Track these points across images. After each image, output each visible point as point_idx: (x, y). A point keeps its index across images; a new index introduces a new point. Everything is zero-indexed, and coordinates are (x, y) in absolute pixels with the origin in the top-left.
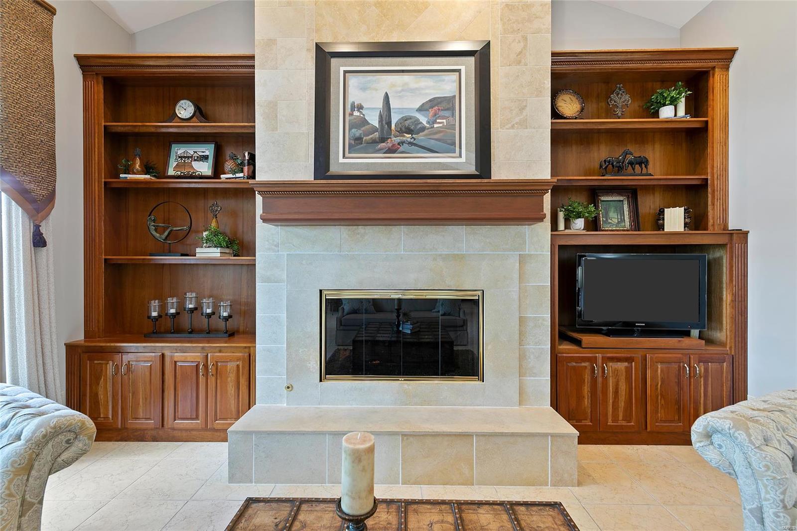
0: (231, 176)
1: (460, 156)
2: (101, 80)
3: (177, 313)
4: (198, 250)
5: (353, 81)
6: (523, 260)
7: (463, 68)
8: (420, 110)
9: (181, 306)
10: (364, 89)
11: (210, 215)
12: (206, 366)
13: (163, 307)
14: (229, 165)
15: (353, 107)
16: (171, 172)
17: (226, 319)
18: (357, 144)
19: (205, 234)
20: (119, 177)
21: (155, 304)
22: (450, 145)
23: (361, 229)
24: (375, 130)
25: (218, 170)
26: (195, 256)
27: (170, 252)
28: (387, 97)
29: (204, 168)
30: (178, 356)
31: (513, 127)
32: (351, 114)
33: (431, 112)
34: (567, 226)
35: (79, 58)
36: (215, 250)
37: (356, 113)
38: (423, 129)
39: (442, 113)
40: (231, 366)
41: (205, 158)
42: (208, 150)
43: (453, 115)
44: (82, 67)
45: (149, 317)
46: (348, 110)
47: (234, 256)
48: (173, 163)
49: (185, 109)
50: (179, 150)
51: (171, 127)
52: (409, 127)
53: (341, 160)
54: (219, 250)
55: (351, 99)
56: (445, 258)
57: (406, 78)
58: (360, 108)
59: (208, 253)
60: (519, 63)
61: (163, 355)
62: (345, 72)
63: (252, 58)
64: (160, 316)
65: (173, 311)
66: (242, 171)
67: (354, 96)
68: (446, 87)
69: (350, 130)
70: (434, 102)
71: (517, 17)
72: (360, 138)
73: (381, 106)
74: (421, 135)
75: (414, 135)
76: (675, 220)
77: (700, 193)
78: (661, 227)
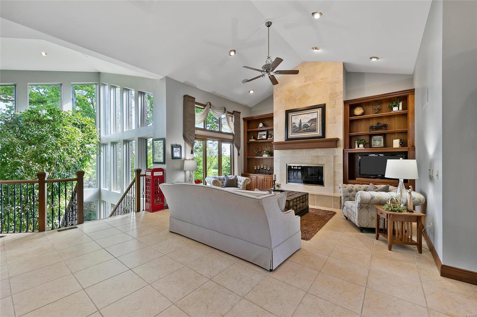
0: (269, 139)
1: (317, 132)
2: (246, 121)
3: (259, 169)
4: (263, 155)
5: (293, 117)
6: (335, 157)
7: (319, 111)
8: (308, 122)
9: (260, 167)
10: (295, 119)
11: (266, 147)
12: (265, 179)
13: (257, 168)
14: (269, 136)
16: (258, 139)
17: (269, 170)
18: (294, 132)
19: (265, 151)
20: (249, 141)
21: (255, 167)
22: (315, 130)
23: (295, 150)
24: (298, 128)
25: (267, 137)
26: (263, 156)
27: (258, 156)
28: (301, 120)
29: (264, 137)
30: (260, 177)
31: (332, 124)
32: (293, 125)
33: (311, 122)
34: (358, 147)
35: (243, 118)
36: (266, 155)
37: (294, 125)
38: (309, 126)
39: (313, 122)
40: (269, 180)
41: (265, 134)
42: (265, 133)
43: (316, 123)
44: (243, 119)
45: (254, 169)
46: (292, 124)
47: (271, 156)
48: (259, 137)
49: (261, 125)
50: (260, 133)
51: (258, 129)
52: (306, 126)
53: (290, 135)
54: (267, 155)
56: (314, 156)
57: (305, 115)
58: (295, 123)
59: (265, 156)
60: (334, 107)
61: (257, 177)
62: (291, 116)
63: (273, 113)
64: (256, 169)
65: (259, 168)
66: (272, 137)
67: (293, 121)
68: (314, 116)
69: (292, 128)
70: (312, 120)
71: (333, 96)
72: (295, 130)
73: (299, 122)
74: (308, 128)
75: (307, 128)
76: (396, 143)
77: (404, 135)
78: (393, 146)
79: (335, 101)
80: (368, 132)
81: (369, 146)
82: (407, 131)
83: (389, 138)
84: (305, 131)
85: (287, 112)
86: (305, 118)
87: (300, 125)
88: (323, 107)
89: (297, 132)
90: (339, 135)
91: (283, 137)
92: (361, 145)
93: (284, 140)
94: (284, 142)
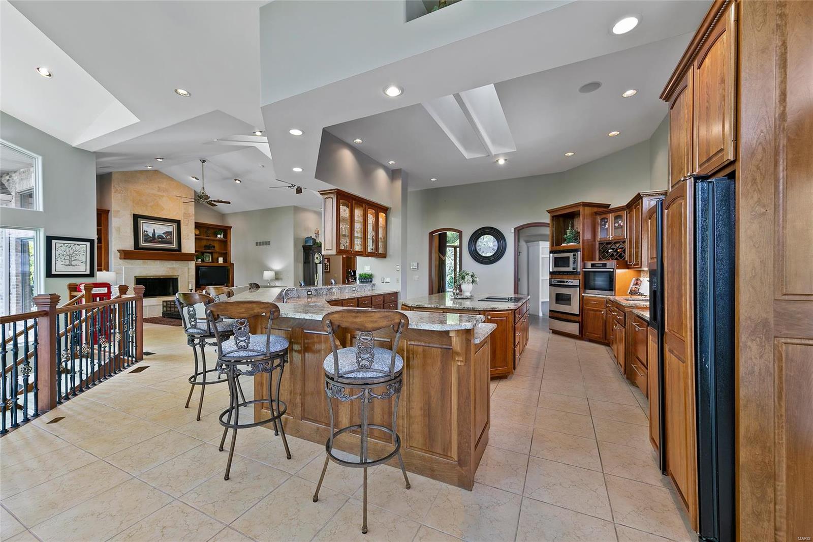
5: (144, 225)
6: (189, 269)
8: (163, 234)
15: (145, 231)
22: (171, 243)
23: (147, 261)
28: (154, 230)
31: (186, 240)
32: (145, 233)
33: (166, 235)
34: (198, 261)
38: (164, 238)
39: (169, 235)
43: (172, 236)
46: (143, 232)
55: (144, 229)
56: (170, 268)
57: (159, 225)
58: (147, 231)
60: (187, 226)
67: (145, 228)
68: (170, 229)
69: (144, 236)
70: (167, 232)
71: (186, 215)
72: (147, 239)
74: (164, 240)
75: (161, 240)
76: (221, 260)
77: (226, 255)
78: (218, 262)
79: (188, 221)
80: (203, 250)
81: (203, 261)
82: (227, 253)
83: (215, 256)
84: (160, 242)
85: (136, 218)
86: (160, 229)
87: (154, 234)
88: (178, 222)
89: (150, 242)
90: (192, 250)
91: (129, 245)
92: (200, 260)
93: (132, 249)
94: (132, 251)
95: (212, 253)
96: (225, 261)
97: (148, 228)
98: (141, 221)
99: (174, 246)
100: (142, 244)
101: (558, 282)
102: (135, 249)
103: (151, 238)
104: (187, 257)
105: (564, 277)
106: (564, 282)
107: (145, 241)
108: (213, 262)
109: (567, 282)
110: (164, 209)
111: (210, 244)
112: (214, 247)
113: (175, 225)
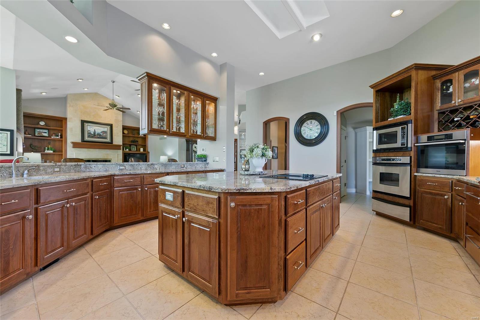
0: (55, 137)
4: (45, 151)
5: (88, 127)
6: (118, 154)
8: (101, 132)
14: (53, 135)
15: (88, 131)
16: (36, 135)
19: (46, 148)
22: (106, 138)
23: (90, 149)
24: (93, 134)
25: (50, 136)
28: (95, 130)
29: (46, 135)
31: (116, 136)
33: (103, 133)
34: (126, 150)
38: (101, 135)
41: (46, 133)
42: (46, 131)
43: (106, 134)
48: (37, 133)
49: (42, 123)
50: (38, 130)
51: (37, 126)
52: (99, 134)
54: (52, 151)
57: (98, 127)
58: (90, 131)
60: (117, 127)
63: (67, 118)
66: (58, 137)
67: (89, 129)
68: (105, 130)
69: (88, 134)
70: (103, 132)
71: (117, 121)
72: (90, 136)
73: (94, 131)
75: (99, 136)
76: (142, 150)
77: (145, 147)
78: (140, 151)
79: (118, 124)
80: (130, 143)
81: (130, 150)
82: (145, 145)
83: (138, 147)
84: (98, 138)
85: (83, 122)
86: (99, 129)
87: (95, 133)
88: (111, 126)
89: (92, 137)
90: (121, 143)
91: (78, 139)
92: (127, 150)
93: (80, 141)
94: (80, 143)
95: (136, 145)
96: (144, 150)
97: (91, 129)
98: (86, 124)
99: (108, 140)
100: (86, 138)
101: (383, 160)
102: (82, 142)
103: (93, 135)
104: (117, 147)
105: (391, 154)
106: (389, 160)
107: (89, 137)
108: (137, 151)
109: (393, 160)
110: (102, 117)
111: (135, 140)
112: (138, 141)
113: (109, 127)
